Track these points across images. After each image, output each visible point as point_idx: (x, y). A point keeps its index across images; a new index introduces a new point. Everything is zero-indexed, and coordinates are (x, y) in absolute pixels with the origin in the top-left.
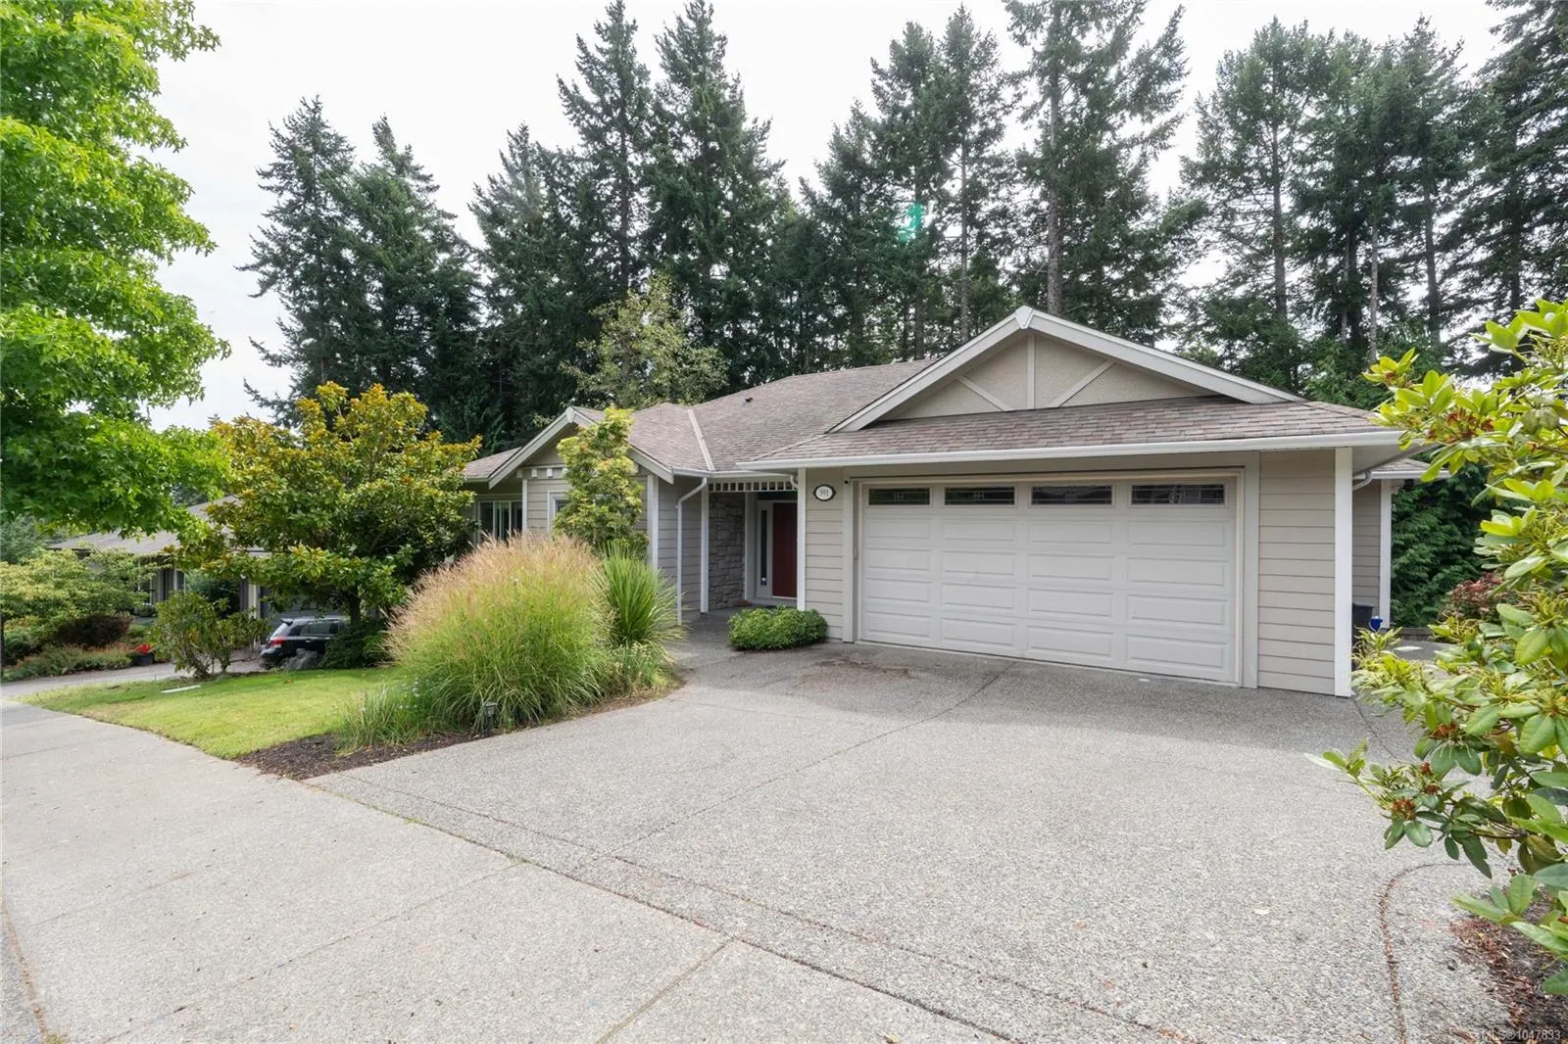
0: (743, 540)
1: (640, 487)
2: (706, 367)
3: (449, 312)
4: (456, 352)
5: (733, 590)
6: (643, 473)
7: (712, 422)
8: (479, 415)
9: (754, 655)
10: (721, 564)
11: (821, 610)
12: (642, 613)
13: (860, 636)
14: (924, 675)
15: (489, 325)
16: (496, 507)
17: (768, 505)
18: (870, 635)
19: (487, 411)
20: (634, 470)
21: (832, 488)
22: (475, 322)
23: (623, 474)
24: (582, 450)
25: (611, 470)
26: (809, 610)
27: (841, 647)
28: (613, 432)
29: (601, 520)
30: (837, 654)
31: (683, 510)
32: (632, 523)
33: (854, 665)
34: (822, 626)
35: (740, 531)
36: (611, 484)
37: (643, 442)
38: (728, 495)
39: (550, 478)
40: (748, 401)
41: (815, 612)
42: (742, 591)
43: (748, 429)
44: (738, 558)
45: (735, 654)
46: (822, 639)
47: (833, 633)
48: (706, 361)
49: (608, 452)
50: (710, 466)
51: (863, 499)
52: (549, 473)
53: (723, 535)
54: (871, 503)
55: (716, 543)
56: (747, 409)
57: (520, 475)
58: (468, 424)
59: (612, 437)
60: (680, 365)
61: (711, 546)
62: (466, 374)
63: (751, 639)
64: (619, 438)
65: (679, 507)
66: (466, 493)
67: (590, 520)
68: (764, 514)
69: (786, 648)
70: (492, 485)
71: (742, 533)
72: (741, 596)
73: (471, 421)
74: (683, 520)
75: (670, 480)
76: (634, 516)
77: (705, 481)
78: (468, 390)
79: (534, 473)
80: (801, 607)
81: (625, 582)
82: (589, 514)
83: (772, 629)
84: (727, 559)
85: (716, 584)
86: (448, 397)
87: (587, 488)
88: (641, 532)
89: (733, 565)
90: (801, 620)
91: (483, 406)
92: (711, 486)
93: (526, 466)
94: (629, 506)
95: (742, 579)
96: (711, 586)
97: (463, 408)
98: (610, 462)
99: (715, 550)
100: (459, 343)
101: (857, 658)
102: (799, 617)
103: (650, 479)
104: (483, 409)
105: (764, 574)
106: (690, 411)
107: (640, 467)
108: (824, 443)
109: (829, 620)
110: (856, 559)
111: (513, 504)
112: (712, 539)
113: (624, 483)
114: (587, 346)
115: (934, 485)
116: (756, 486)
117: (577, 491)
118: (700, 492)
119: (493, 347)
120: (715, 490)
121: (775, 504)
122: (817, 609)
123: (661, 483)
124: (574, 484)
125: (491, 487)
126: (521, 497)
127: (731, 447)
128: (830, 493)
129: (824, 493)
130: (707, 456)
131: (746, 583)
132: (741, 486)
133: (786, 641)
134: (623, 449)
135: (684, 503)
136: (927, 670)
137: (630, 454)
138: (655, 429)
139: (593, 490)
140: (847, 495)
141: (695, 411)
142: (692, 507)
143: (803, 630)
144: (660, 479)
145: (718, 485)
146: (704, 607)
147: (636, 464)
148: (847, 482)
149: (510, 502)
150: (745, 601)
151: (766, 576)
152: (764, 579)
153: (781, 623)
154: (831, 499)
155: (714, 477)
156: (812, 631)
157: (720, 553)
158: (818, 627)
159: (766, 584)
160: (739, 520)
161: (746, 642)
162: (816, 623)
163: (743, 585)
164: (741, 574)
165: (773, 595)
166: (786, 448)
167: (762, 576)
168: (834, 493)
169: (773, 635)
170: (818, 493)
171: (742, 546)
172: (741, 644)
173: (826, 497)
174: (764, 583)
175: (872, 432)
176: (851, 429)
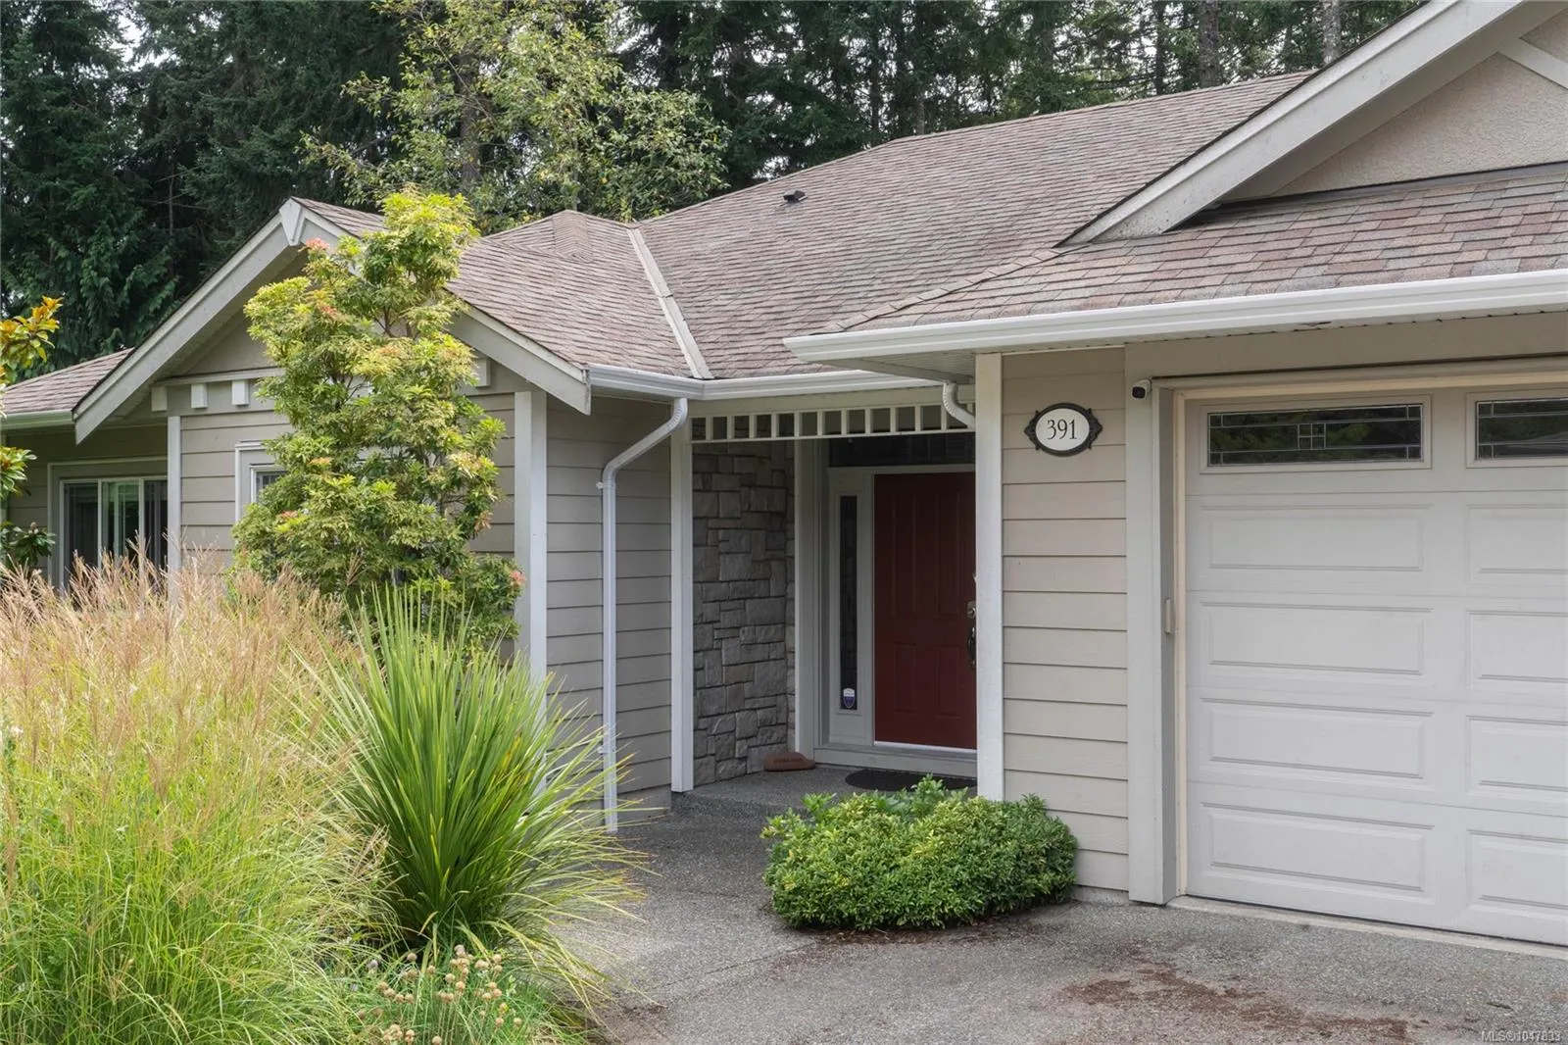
0: (789, 580)
1: (492, 424)
2: (669, 139)
3: (40, 34)
4: (58, 132)
5: (765, 724)
6: (500, 383)
7: (696, 257)
8: (117, 285)
9: (853, 950)
10: (730, 651)
11: (1058, 797)
12: (488, 830)
15: (142, 63)
16: (108, 495)
17: (860, 481)
18: (1219, 882)
19: (138, 273)
20: (475, 376)
21: (1087, 414)
22: (110, 60)
23: (439, 384)
24: (317, 313)
25: (404, 373)
26: (1017, 797)
27: (1132, 919)
28: (408, 262)
29: (375, 523)
30: (1128, 951)
31: (619, 498)
32: (468, 530)
34: (1063, 850)
36: (402, 414)
37: (504, 298)
38: (747, 452)
39: (243, 410)
40: (791, 199)
41: (1037, 807)
42: (788, 725)
43: (798, 266)
44: (773, 632)
45: (792, 945)
46: (1063, 894)
47: (1095, 871)
48: (671, 125)
49: (392, 319)
50: (695, 363)
51: (1192, 445)
52: (239, 394)
53: (733, 567)
54: (1214, 460)
55: (715, 591)
56: (791, 218)
57: (159, 404)
58: (90, 305)
59: (408, 278)
60: (604, 135)
61: (700, 598)
62: (84, 183)
63: (842, 895)
64: (430, 280)
65: (608, 487)
67: (341, 522)
68: (849, 506)
69: (953, 923)
70: (83, 433)
71: (787, 562)
72: (784, 740)
73: (99, 298)
74: (619, 523)
75: (582, 404)
76: (473, 510)
77: (682, 410)
78: (87, 222)
79: (199, 397)
80: (991, 788)
81: (427, 729)
82: (337, 506)
83: (906, 863)
84: (744, 635)
85: (713, 709)
86: (41, 241)
87: (333, 427)
88: (496, 560)
89: (758, 653)
90: (1000, 834)
91: (127, 261)
92: (697, 425)
93: (175, 377)
94: (457, 481)
95: (788, 693)
96: (700, 714)
97: (77, 267)
98: (400, 347)
99: (709, 611)
100: (70, 108)
101: (1199, 969)
102: (996, 825)
103: (523, 405)
104: (126, 269)
105: (849, 678)
106: (635, 235)
107: (494, 367)
108: (1060, 273)
109: (1083, 832)
110: (1169, 636)
111: (148, 486)
112: (703, 578)
113: (440, 413)
114: (365, 90)
115: (1431, 393)
116: (833, 419)
117: (302, 438)
118: (665, 445)
119: (151, 118)
120: (709, 438)
121: (878, 478)
122: (1041, 795)
123: (555, 410)
124: (297, 417)
125: (80, 436)
126: (163, 468)
127: (754, 315)
128: (1083, 428)
129: (1062, 430)
130: (685, 340)
131: (797, 703)
132: (786, 422)
133: (956, 903)
134: (439, 311)
135: (621, 475)
137: (461, 325)
138: (537, 266)
139: (347, 437)
140: (1138, 435)
141: (647, 232)
142: (644, 489)
143: (1007, 865)
144: (550, 397)
145: (720, 424)
146: (681, 775)
147: (479, 356)
148: (1139, 393)
149: (141, 482)
150: (799, 758)
151: (854, 686)
152: (849, 693)
153: (934, 841)
154: (1087, 445)
155: (709, 396)
156: (1035, 871)
157: (726, 620)
158: (1049, 853)
159: (855, 707)
160: (779, 522)
161: (823, 904)
162: (1043, 845)
163: (790, 711)
164: (784, 679)
165: (880, 735)
166: (938, 292)
167: (843, 686)
168: (1096, 429)
169: (911, 883)
170: (1043, 432)
171: (786, 599)
172: (809, 912)
173: (1068, 444)
174: (849, 704)
175: (1212, 233)
176: (1142, 226)
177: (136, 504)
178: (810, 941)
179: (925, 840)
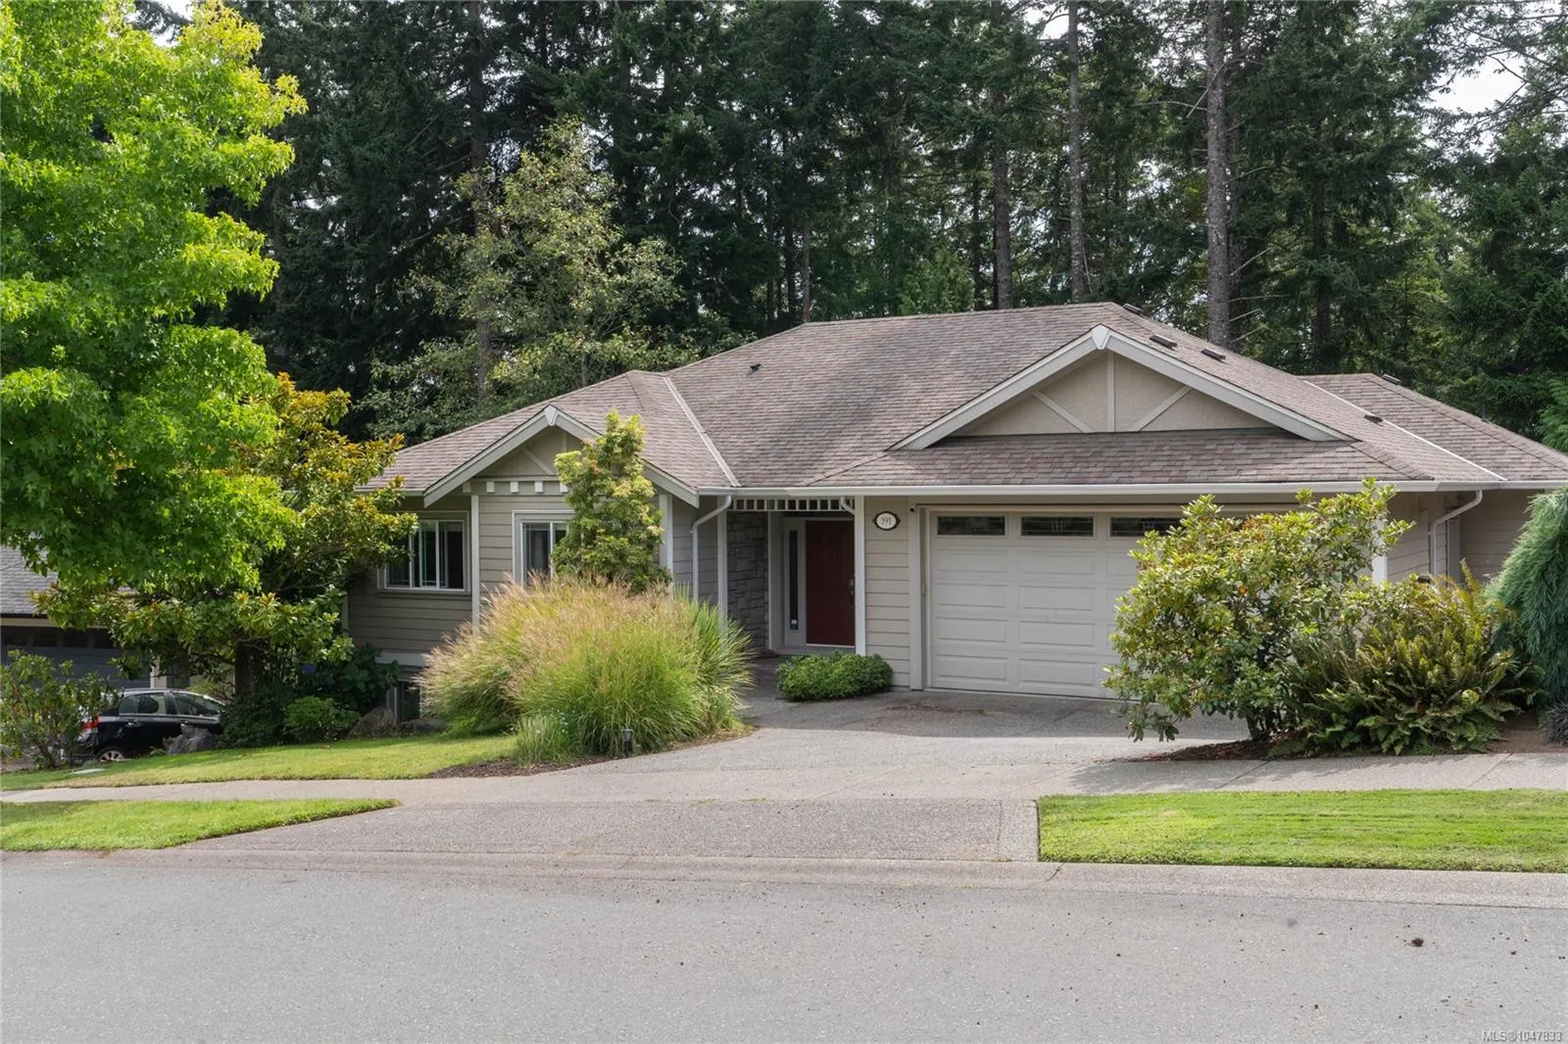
0: (766, 570)
1: (660, 512)
5: (755, 637)
6: (659, 494)
7: (710, 404)
10: (740, 603)
11: (884, 654)
13: (929, 683)
14: (1001, 713)
17: (800, 526)
18: (941, 682)
20: (650, 492)
21: (895, 515)
23: (640, 498)
24: (591, 469)
25: (628, 494)
26: (871, 654)
27: (910, 694)
30: (907, 700)
31: (699, 536)
32: (652, 557)
33: (927, 708)
34: (887, 672)
35: (760, 560)
36: (629, 512)
37: (659, 457)
38: (751, 515)
39: (515, 495)
40: (755, 368)
41: (878, 657)
42: (766, 638)
44: (759, 596)
46: (888, 687)
47: (899, 680)
49: (619, 470)
50: (732, 483)
51: (932, 527)
52: (514, 487)
53: (742, 565)
54: (939, 533)
55: (735, 576)
57: (471, 490)
61: (730, 579)
63: (811, 687)
64: (632, 454)
65: (696, 533)
66: (407, 516)
68: (793, 535)
69: (849, 696)
70: (428, 502)
71: (765, 561)
72: (764, 644)
74: (699, 548)
75: (692, 502)
76: (652, 547)
77: (728, 499)
79: (490, 487)
80: (862, 652)
83: (833, 676)
84: (747, 596)
88: (659, 566)
89: (753, 604)
90: (865, 666)
92: (733, 505)
93: (478, 478)
95: (767, 623)
99: (733, 584)
101: (929, 703)
102: (862, 663)
103: (667, 500)
105: (794, 615)
106: (668, 382)
107: (658, 487)
108: (886, 466)
109: (892, 665)
110: (924, 596)
111: (441, 524)
112: (730, 571)
113: (643, 509)
115: (1009, 515)
116: (792, 504)
118: (716, 517)
120: (736, 509)
121: (808, 523)
122: (880, 653)
123: (678, 504)
125: (426, 505)
128: (893, 521)
129: (886, 521)
130: (730, 476)
131: (770, 627)
132: (761, 503)
133: (850, 689)
134: (638, 467)
135: (700, 528)
136: (1003, 710)
137: (645, 471)
140: (913, 524)
141: (676, 381)
142: (708, 532)
143: (868, 676)
145: (742, 504)
147: (654, 485)
148: (912, 510)
149: (437, 522)
150: (772, 652)
151: (796, 618)
152: (794, 622)
153: (841, 668)
154: (895, 527)
155: (739, 494)
156: (877, 678)
157: (740, 588)
158: (882, 673)
159: (797, 628)
160: (761, 543)
161: (803, 691)
162: (880, 669)
163: (767, 631)
164: (763, 616)
165: (809, 641)
166: (841, 470)
167: (792, 618)
168: (898, 521)
169: (834, 682)
170: (879, 521)
171: (765, 579)
172: (798, 693)
173: (888, 527)
174: (795, 627)
175: (940, 451)
176: (915, 446)
177: (434, 533)
178: (800, 704)
179: (839, 668)
